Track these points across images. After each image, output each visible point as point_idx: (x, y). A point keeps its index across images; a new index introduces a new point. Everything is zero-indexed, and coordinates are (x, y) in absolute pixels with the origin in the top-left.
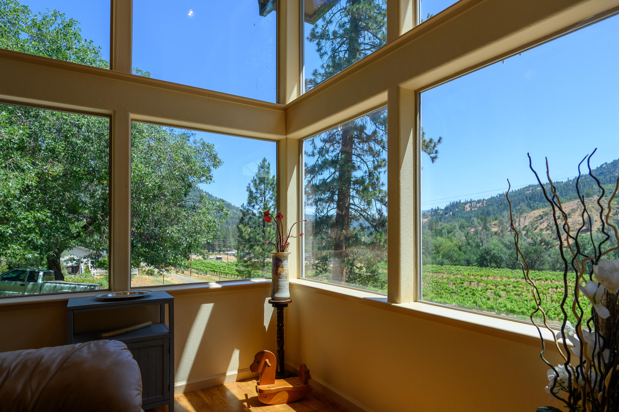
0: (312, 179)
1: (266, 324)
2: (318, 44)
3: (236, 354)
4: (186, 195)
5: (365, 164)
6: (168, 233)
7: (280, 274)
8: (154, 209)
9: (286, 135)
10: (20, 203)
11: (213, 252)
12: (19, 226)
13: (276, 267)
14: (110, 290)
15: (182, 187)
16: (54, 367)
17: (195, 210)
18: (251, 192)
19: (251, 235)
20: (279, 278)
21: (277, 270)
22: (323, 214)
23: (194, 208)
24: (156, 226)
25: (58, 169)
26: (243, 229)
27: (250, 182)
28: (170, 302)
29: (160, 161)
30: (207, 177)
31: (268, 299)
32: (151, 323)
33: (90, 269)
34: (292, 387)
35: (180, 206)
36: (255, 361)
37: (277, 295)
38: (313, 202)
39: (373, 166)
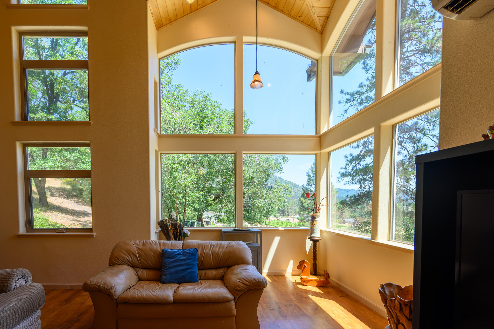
0: (356, 165)
1: (308, 250)
2: (364, 63)
3: (291, 262)
4: (266, 181)
5: (406, 150)
6: (256, 203)
7: (315, 225)
8: (248, 190)
9: (320, 150)
10: (190, 189)
11: (284, 215)
12: (190, 200)
13: (312, 221)
14: (235, 227)
15: (264, 176)
16: (225, 246)
17: (271, 190)
18: (309, 176)
19: (309, 205)
20: (314, 226)
21: (313, 222)
22: (365, 190)
23: (271, 188)
24: (250, 199)
25: (205, 171)
26: (304, 201)
27: (309, 169)
28: (260, 233)
29: (252, 162)
30: (279, 170)
31: (308, 237)
32: (252, 242)
33: (215, 223)
34: (319, 279)
35: (263, 187)
36: (299, 264)
37: (312, 235)
38: (358, 181)
39: (413, 151)
